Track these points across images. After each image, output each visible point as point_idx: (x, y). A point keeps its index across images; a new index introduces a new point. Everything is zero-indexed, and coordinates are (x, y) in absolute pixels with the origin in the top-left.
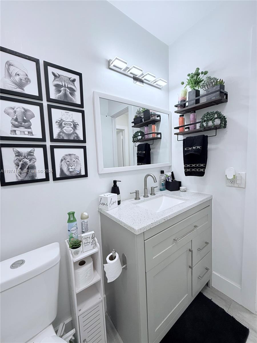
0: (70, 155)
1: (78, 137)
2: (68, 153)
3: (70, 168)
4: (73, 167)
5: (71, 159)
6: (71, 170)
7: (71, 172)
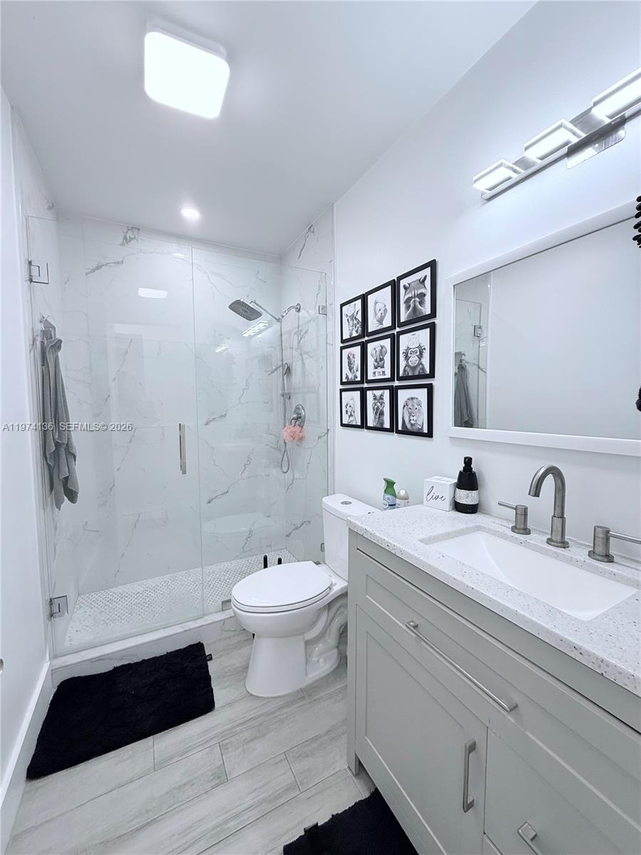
0: (412, 398)
1: (423, 369)
2: (409, 397)
3: (412, 418)
4: (415, 418)
5: (413, 405)
6: (412, 422)
7: (412, 425)
